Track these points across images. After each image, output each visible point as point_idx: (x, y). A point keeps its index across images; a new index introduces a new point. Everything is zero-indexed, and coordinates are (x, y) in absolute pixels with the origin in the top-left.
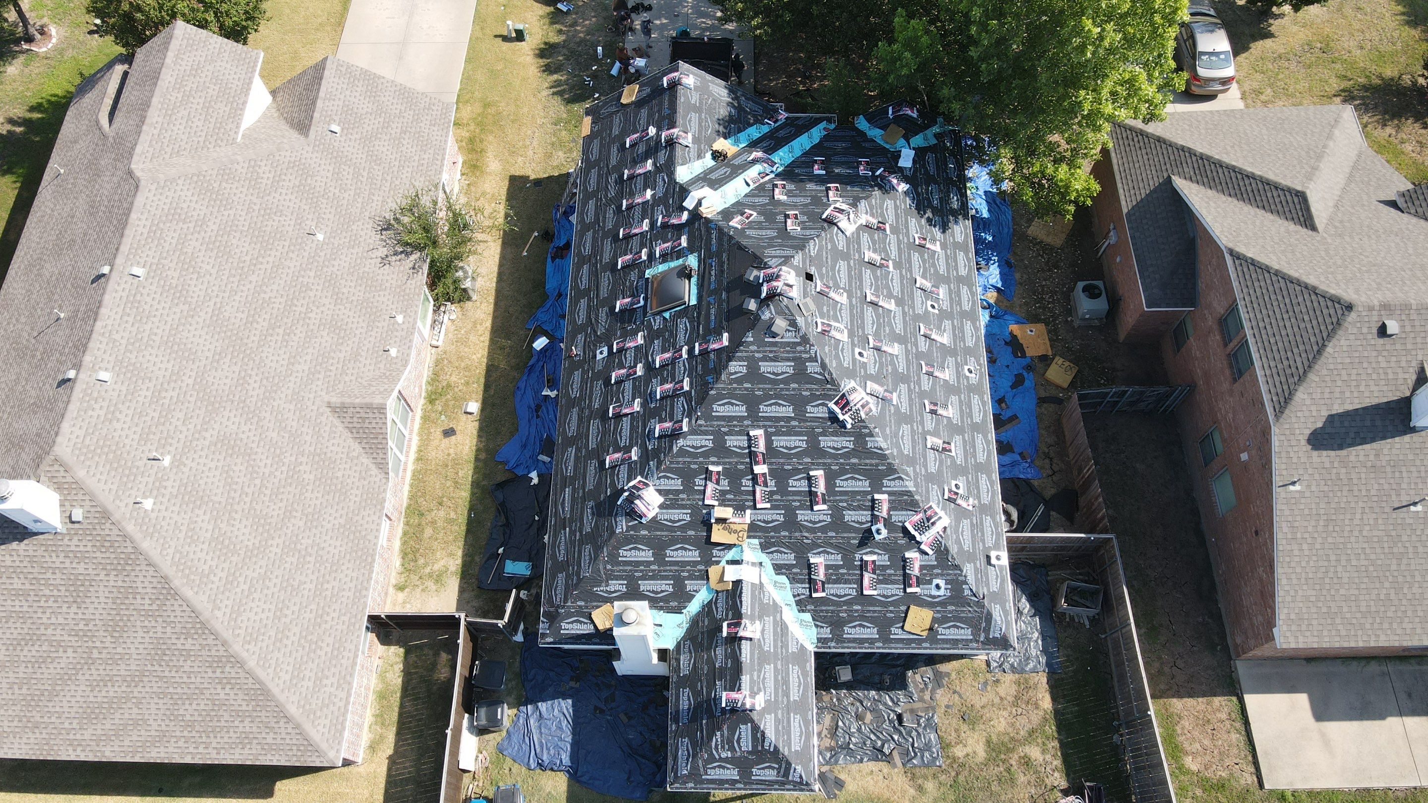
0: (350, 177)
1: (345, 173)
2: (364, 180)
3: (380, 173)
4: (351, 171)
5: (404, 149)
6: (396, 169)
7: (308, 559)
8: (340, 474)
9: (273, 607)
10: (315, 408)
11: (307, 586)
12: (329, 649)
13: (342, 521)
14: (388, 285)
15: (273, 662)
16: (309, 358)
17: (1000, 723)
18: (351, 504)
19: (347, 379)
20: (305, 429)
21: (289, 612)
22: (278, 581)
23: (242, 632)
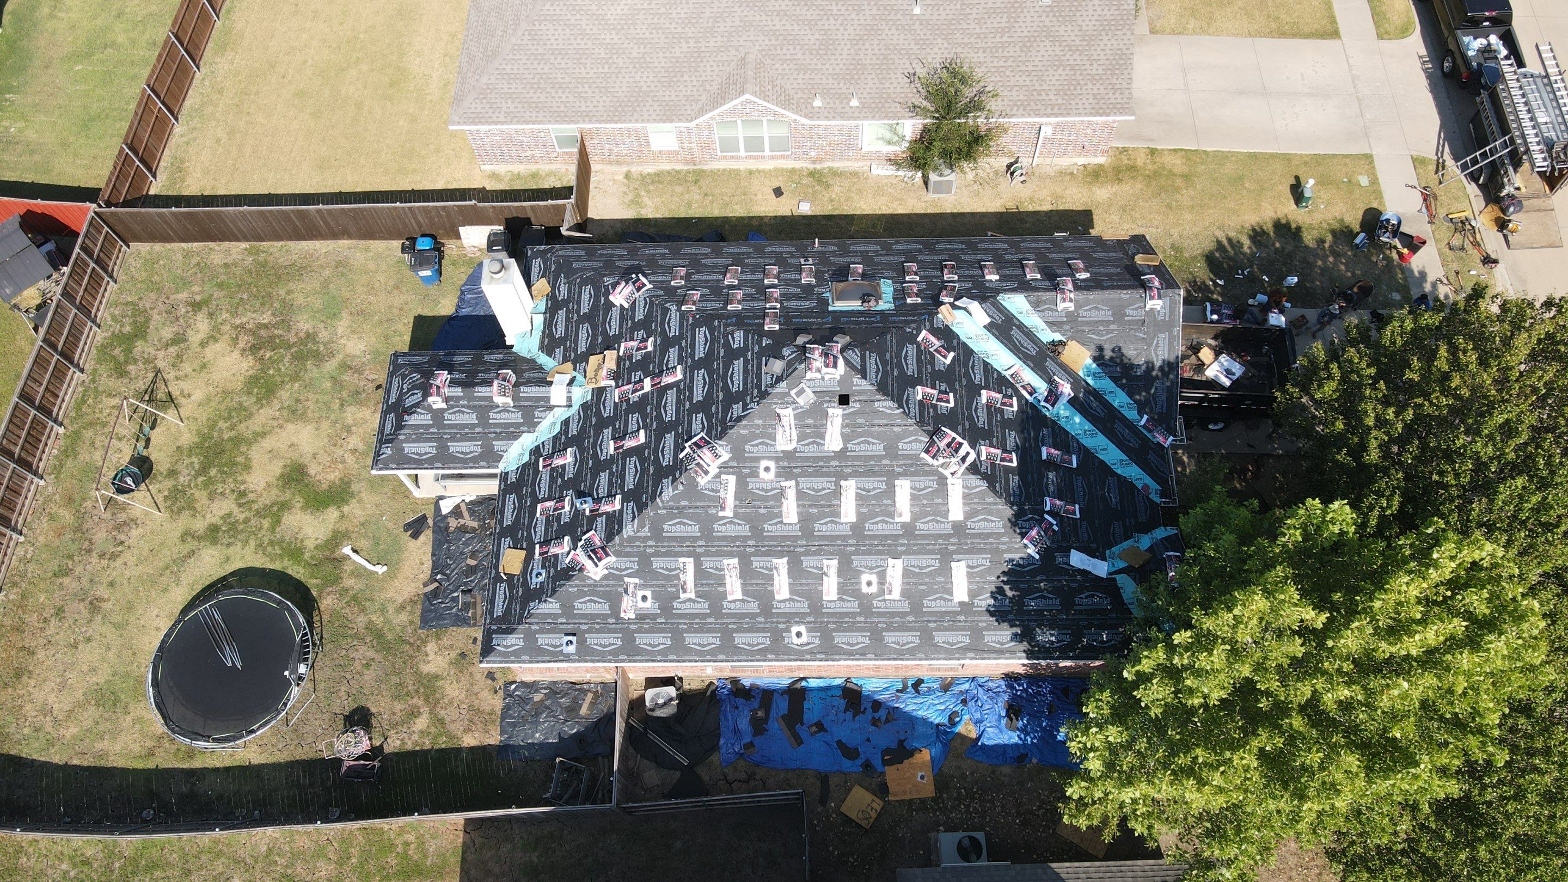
0: (996, 25)
1: (998, 19)
2: (998, 39)
3: (1012, 53)
4: (1003, 25)
5: (1051, 72)
6: (1023, 68)
7: (606, 66)
8: (686, 78)
9: (561, 46)
10: (741, 43)
11: (583, 70)
12: (535, 99)
13: (644, 89)
14: (887, 85)
15: (518, 57)
16: (788, 27)
17: (452, 690)
18: (661, 93)
19: (778, 66)
20: (719, 38)
21: (559, 60)
22: (582, 46)
23: (537, 27)
